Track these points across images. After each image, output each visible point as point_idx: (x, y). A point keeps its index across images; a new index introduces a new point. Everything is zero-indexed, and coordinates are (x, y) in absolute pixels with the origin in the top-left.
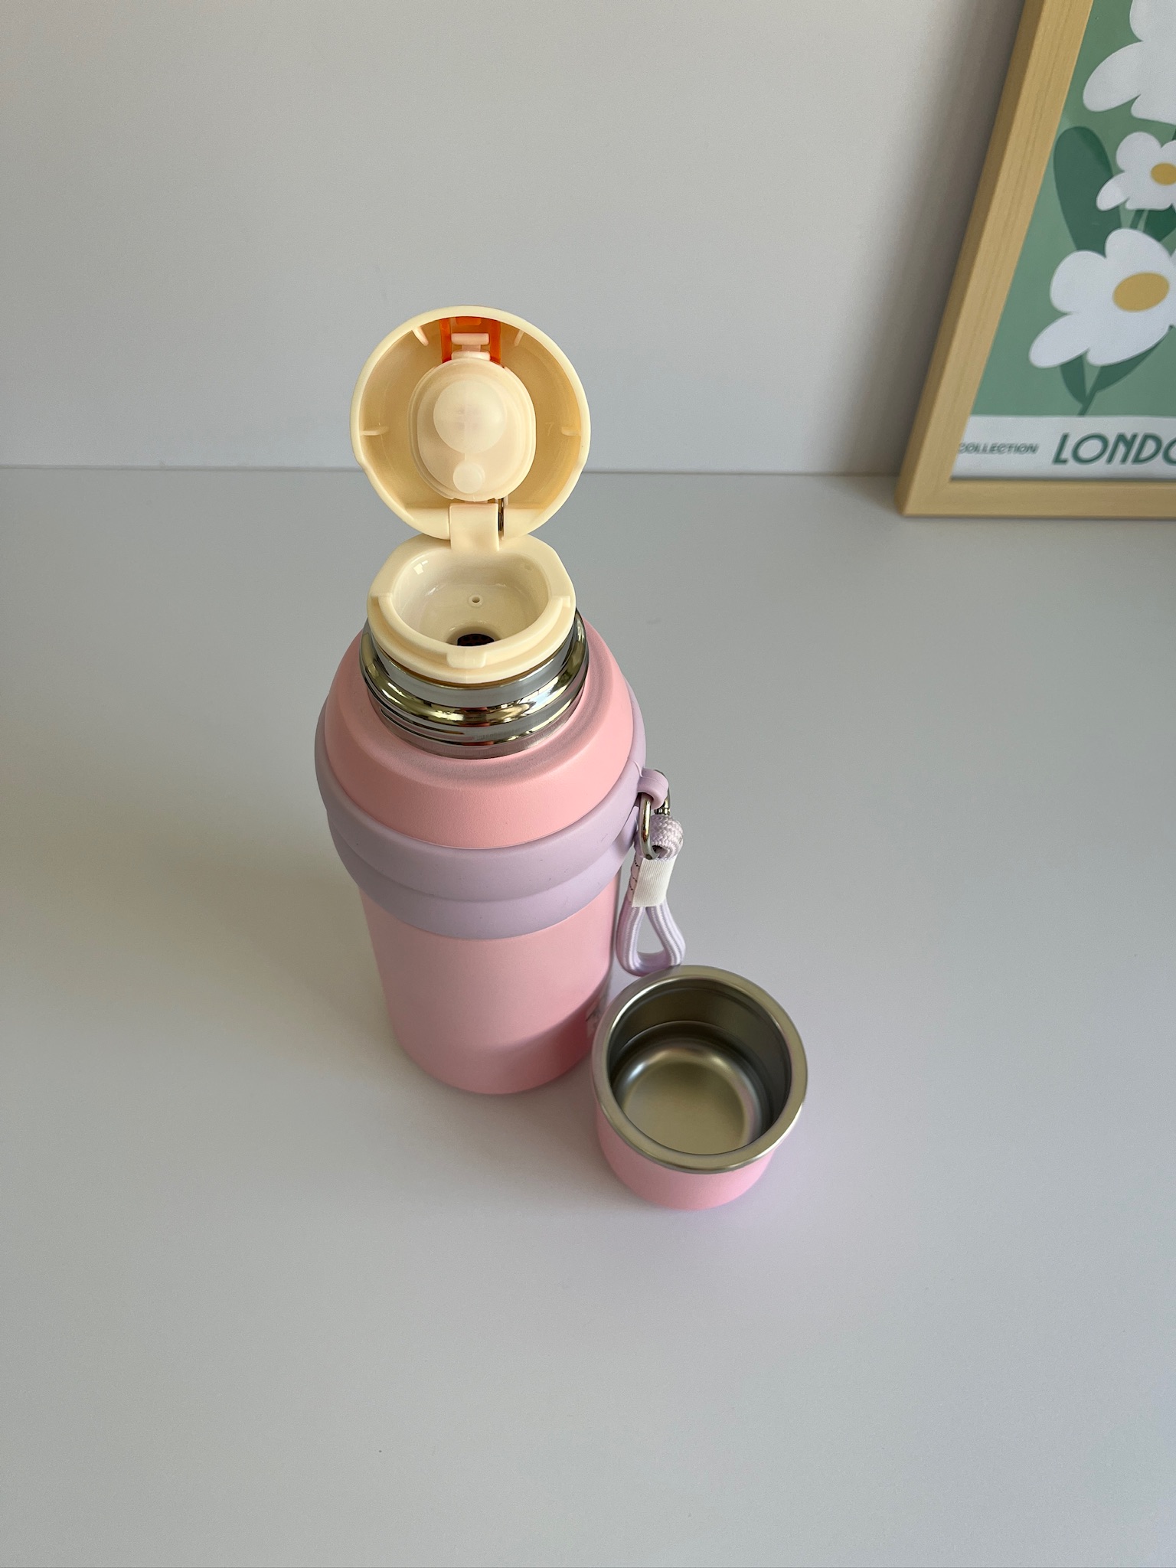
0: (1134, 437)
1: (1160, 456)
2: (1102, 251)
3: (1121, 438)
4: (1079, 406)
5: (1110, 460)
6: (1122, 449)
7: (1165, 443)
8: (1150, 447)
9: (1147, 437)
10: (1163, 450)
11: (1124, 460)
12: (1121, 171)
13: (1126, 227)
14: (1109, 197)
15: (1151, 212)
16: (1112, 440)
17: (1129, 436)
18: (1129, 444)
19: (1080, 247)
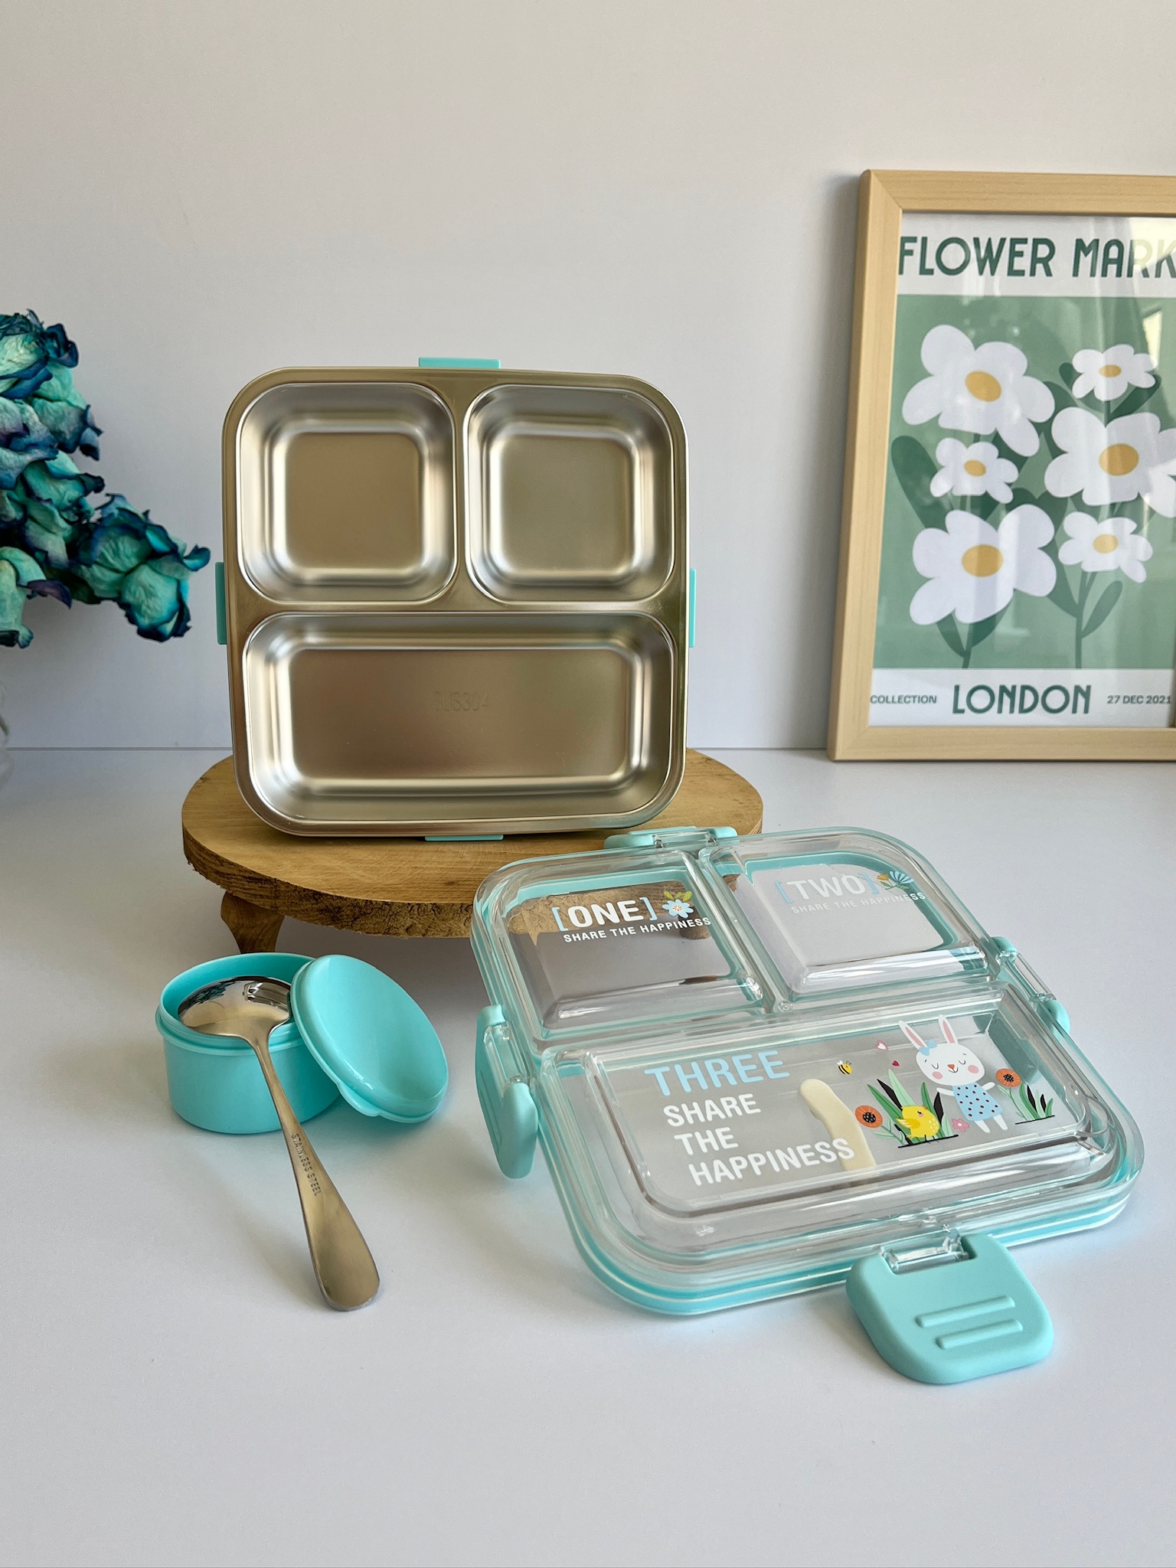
1: (1039, 705)
2: (944, 528)
3: (1003, 689)
4: (961, 660)
5: (1000, 710)
6: (1007, 700)
7: (1041, 694)
8: (1029, 699)
9: (1024, 688)
10: (1040, 699)
11: (1012, 711)
12: (942, 467)
13: (957, 509)
14: (939, 487)
15: (973, 498)
16: (996, 691)
19: (927, 526)
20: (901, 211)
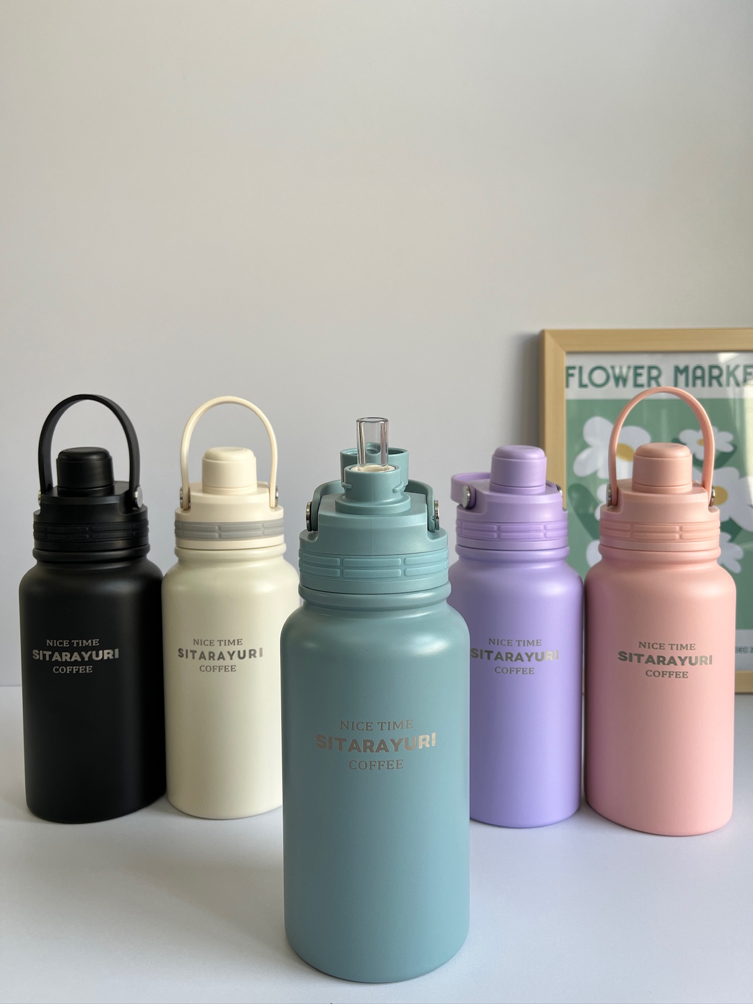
20: (564, 353)
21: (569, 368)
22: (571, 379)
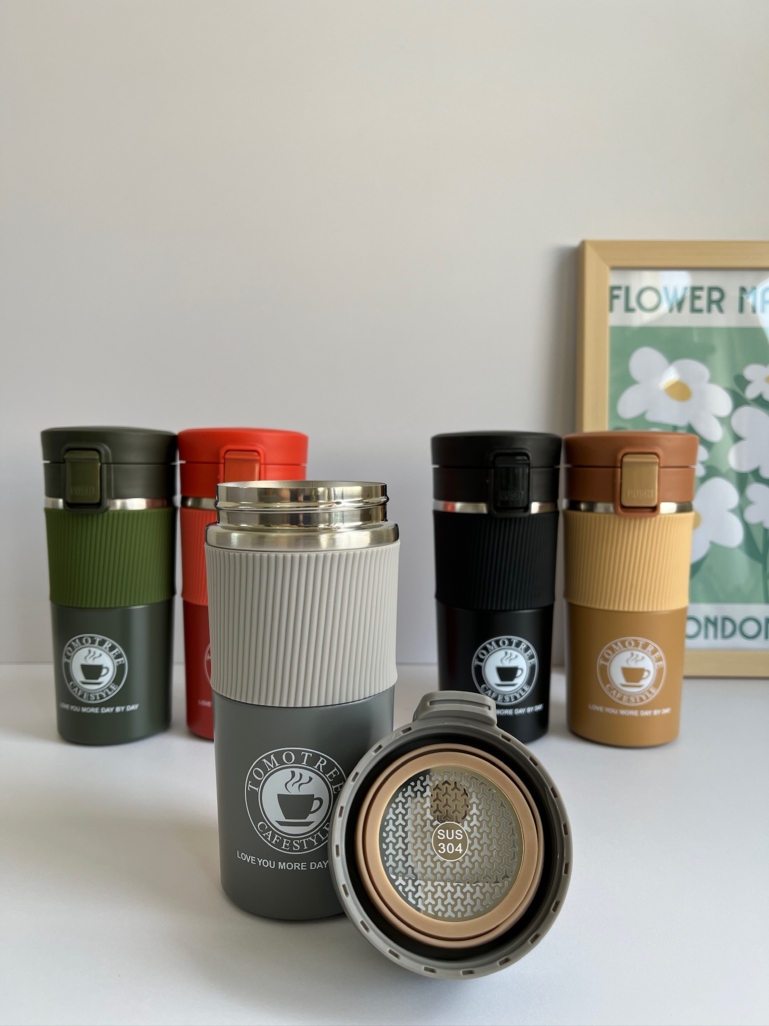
0: (716, 619)
1: (738, 632)
3: (708, 620)
5: (706, 636)
6: (711, 629)
7: (738, 622)
8: (729, 627)
9: (725, 619)
10: (739, 628)
11: (716, 636)
16: (702, 621)
17: (712, 618)
18: (715, 624)
20: (608, 268)
21: (613, 288)
22: (616, 302)
